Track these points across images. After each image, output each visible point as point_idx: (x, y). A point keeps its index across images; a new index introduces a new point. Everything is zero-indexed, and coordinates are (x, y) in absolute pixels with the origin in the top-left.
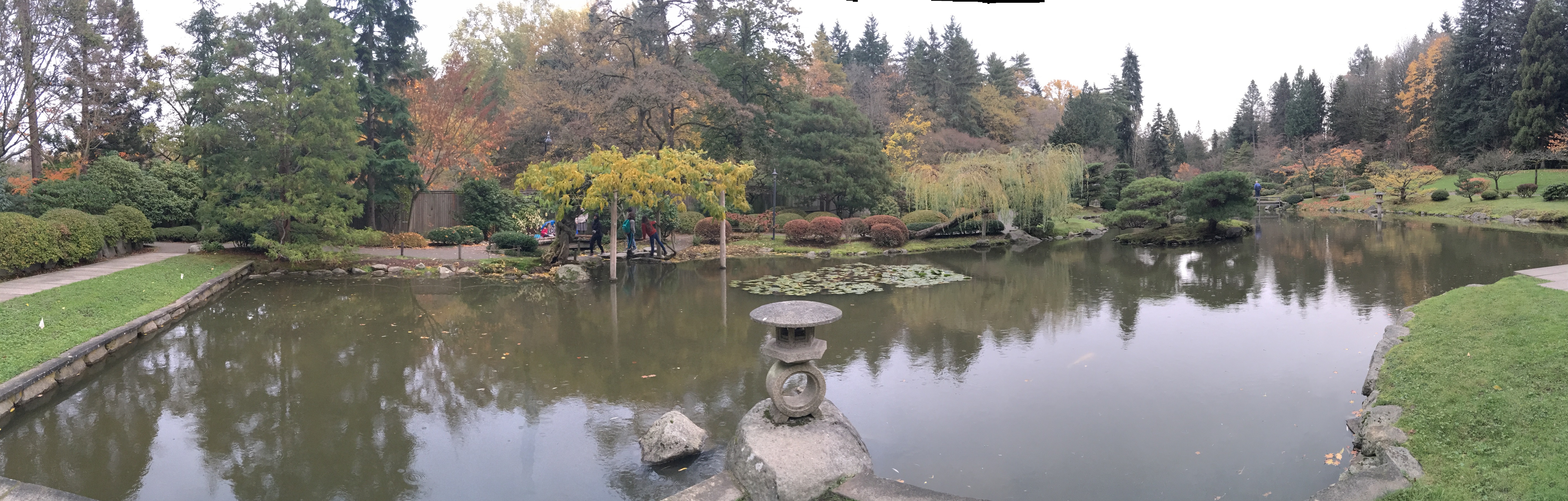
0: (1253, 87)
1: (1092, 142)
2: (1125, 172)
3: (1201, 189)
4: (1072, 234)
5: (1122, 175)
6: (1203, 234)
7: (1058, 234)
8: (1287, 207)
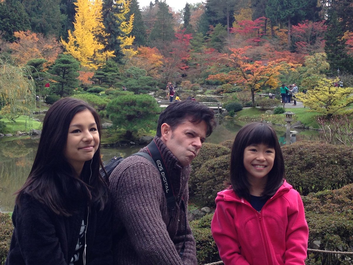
1: (33, 19)
2: (68, 68)
3: (119, 107)
4: (20, 133)
5: (65, 71)
6: (122, 139)
7: (8, 132)
8: (225, 115)
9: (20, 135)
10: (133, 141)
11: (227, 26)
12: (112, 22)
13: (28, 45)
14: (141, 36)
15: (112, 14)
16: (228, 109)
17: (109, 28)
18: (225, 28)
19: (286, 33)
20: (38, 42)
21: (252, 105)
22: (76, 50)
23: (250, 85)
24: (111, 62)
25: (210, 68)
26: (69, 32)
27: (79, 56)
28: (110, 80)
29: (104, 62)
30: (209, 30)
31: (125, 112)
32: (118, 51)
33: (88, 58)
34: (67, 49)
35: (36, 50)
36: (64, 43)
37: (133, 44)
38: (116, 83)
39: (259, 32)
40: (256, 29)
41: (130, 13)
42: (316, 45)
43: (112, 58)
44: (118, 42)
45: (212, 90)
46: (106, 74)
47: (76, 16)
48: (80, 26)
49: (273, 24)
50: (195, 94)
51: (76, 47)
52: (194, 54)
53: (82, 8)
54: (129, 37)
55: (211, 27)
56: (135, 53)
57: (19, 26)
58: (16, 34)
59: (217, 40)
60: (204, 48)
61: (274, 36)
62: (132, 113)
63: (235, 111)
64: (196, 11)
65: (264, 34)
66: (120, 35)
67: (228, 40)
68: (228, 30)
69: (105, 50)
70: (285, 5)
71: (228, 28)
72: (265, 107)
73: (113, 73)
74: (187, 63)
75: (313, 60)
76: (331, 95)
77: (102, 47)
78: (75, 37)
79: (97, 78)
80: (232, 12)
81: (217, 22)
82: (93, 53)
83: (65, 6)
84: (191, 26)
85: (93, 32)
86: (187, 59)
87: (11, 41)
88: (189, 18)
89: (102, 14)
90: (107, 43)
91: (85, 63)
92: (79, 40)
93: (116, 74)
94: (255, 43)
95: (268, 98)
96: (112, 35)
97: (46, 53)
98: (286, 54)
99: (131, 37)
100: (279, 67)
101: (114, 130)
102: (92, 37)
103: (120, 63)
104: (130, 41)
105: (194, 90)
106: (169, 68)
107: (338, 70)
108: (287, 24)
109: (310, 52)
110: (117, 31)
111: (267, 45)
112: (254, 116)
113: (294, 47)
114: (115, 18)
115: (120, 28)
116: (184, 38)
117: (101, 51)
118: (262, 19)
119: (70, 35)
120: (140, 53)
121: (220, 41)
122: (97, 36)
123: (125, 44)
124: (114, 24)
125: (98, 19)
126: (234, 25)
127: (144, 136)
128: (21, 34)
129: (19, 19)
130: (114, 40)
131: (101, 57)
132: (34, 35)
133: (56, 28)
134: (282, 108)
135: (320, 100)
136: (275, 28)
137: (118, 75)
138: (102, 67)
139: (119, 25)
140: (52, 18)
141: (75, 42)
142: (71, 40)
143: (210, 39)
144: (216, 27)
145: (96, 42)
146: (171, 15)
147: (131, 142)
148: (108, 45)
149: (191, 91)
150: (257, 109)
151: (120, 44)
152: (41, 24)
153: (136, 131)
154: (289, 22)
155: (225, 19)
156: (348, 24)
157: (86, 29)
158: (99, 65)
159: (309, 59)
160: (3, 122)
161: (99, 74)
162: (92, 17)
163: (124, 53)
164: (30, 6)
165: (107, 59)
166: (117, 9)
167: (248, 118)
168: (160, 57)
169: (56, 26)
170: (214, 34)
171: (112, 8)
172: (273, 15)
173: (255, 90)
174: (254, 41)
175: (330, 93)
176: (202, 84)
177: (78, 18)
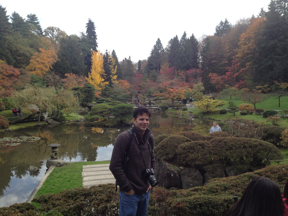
0: (159, 42)
1: (73, 67)
2: (90, 90)
3: (118, 109)
4: (72, 121)
5: (89, 91)
6: (119, 124)
7: (66, 120)
8: (161, 111)
9: (71, 122)
10: (123, 124)
11: (158, 71)
12: (108, 69)
13: (71, 80)
14: (120, 75)
15: (108, 66)
16: (162, 109)
17: (107, 72)
18: (157, 71)
19: (184, 73)
20: (76, 78)
21: (172, 106)
22: (92, 81)
23: (172, 98)
24: (108, 87)
25: (151, 89)
26: (89, 73)
27: (93, 84)
28: (107, 95)
29: (104, 87)
30: (150, 72)
31: (120, 112)
32: (110, 82)
33: (97, 85)
34: (88, 81)
35: (75, 82)
36: (86, 78)
37: (117, 78)
38: (110, 96)
39: (171, 73)
40: (171, 72)
41: (115, 65)
42: (197, 79)
43: (108, 85)
44: (110, 78)
45: (152, 99)
46: (106, 92)
47: (92, 66)
48: (94, 71)
49: (178, 70)
50: (145, 101)
51: (92, 80)
52: (143, 83)
53: (94, 63)
54: (115, 75)
55: (151, 71)
56: (118, 82)
57: (67, 71)
58: (66, 75)
59: (153, 77)
60: (147, 80)
61: (178, 75)
62: (123, 112)
63: (165, 109)
64: (143, 64)
65: (173, 74)
66: (111, 75)
67: (158, 77)
68: (158, 73)
69: (105, 81)
70: (183, 61)
71: (158, 72)
72: (179, 108)
73: (109, 92)
74: (140, 86)
75: (197, 86)
76: (209, 103)
77: (103, 80)
78: (92, 76)
79: (102, 94)
80: (160, 65)
81: (153, 69)
82: (99, 83)
83: (86, 61)
84: (142, 70)
85: (99, 74)
86: (140, 85)
87: (64, 78)
88: (140, 67)
89: (103, 65)
90: (106, 78)
91: (96, 87)
92: (93, 77)
93: (110, 92)
94: (171, 78)
95: (179, 103)
96: (108, 75)
97: (79, 83)
98: (184, 83)
99: (116, 75)
100: (184, 90)
101: (115, 120)
102: (99, 75)
103: (112, 87)
104: (115, 77)
105: (144, 99)
106: (132, 89)
107: (210, 91)
108: (184, 70)
109: (195, 82)
110: (110, 73)
111: (176, 79)
112: (174, 111)
113: (187, 80)
114: (109, 67)
115: (111, 71)
116: (139, 76)
117: (103, 82)
118: (173, 68)
119: (89, 75)
120: (120, 82)
121: (155, 77)
122: (101, 75)
123: (113, 78)
124: (109, 70)
125: (102, 67)
126: (161, 70)
127: (128, 122)
128: (68, 75)
129: (67, 68)
130: (109, 77)
131: (103, 84)
132: (74, 75)
133: (83, 72)
134: (186, 108)
135: (204, 105)
136: (179, 71)
137: (111, 92)
138: (103, 89)
139: (111, 70)
140: (81, 67)
141: (92, 78)
142: (90, 77)
143: (150, 76)
144: (153, 71)
145: (101, 78)
146: (132, 65)
147: (123, 125)
148: (106, 79)
149: (143, 99)
150: (175, 108)
151: (111, 78)
152: (76, 70)
153: (125, 120)
154: (185, 69)
155: (157, 67)
156: (211, 70)
157: (96, 72)
158: (102, 88)
159: (195, 86)
160: (64, 116)
161: (103, 92)
162: (99, 67)
163: (113, 83)
164: (71, 62)
165: (106, 85)
166: (110, 63)
167: (171, 113)
168: (129, 84)
169: (83, 71)
170: (152, 74)
171: (108, 63)
172: (178, 66)
173: (174, 100)
174: (169, 77)
175: (208, 102)
176: (147, 96)
177: (93, 67)
